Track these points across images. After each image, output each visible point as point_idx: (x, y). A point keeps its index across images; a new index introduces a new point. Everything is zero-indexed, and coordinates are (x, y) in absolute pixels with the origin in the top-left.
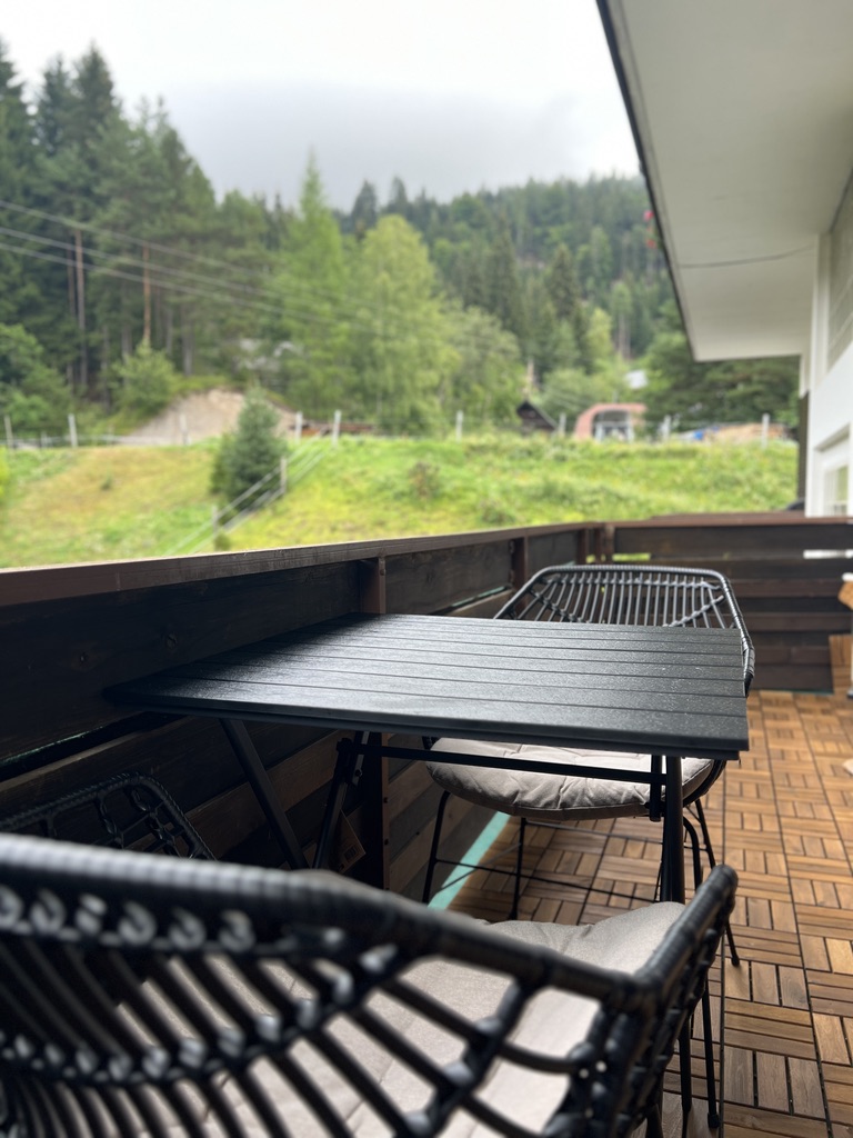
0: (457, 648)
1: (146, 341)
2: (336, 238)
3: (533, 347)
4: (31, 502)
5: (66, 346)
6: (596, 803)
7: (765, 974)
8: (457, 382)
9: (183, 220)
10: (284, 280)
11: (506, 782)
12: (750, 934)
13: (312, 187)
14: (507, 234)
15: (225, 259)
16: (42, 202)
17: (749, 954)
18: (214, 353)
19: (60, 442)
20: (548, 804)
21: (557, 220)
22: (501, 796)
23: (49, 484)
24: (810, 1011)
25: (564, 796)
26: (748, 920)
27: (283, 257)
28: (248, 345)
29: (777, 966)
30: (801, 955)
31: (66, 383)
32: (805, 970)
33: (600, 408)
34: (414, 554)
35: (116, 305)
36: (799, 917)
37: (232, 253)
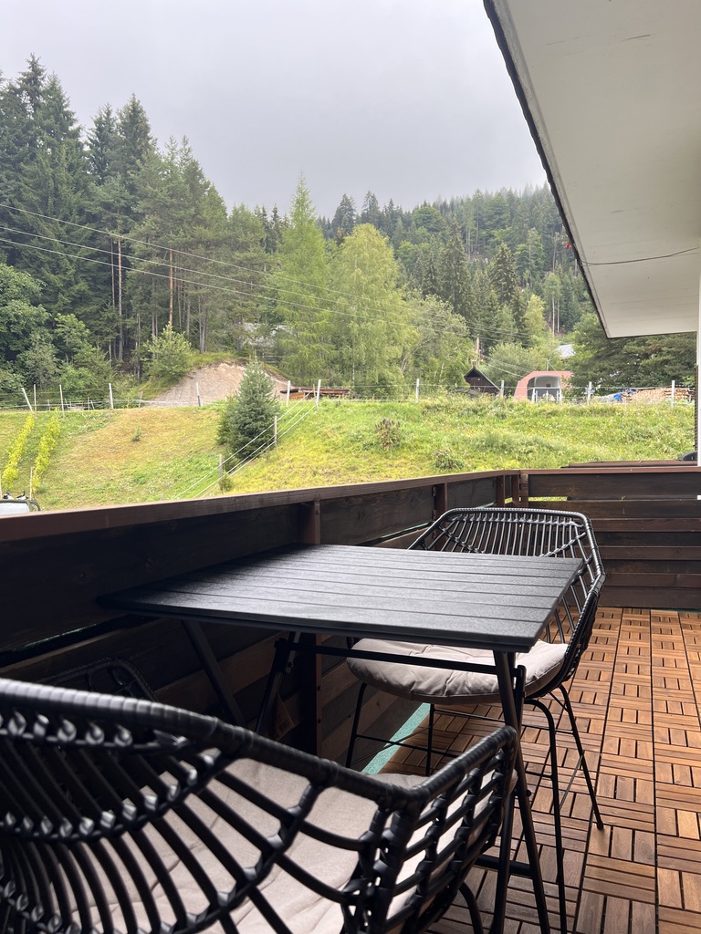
0: (360, 571)
1: (170, 326)
2: (320, 242)
3: (479, 326)
4: (76, 452)
5: (108, 330)
6: (473, 692)
7: (623, 837)
8: (417, 355)
9: (200, 230)
10: (279, 276)
11: (405, 675)
12: (615, 805)
13: (301, 203)
14: (459, 236)
15: (233, 260)
16: (93, 218)
17: (612, 820)
18: (223, 334)
19: (101, 405)
20: (437, 692)
21: (499, 224)
22: (401, 685)
23: (92, 437)
24: (656, 866)
25: (449, 686)
26: (615, 794)
27: (279, 258)
28: (249, 327)
29: (634, 830)
30: (655, 823)
31: (107, 358)
32: (656, 833)
33: (535, 374)
34: (347, 498)
35: (147, 297)
36: (657, 792)
37: (238, 255)
